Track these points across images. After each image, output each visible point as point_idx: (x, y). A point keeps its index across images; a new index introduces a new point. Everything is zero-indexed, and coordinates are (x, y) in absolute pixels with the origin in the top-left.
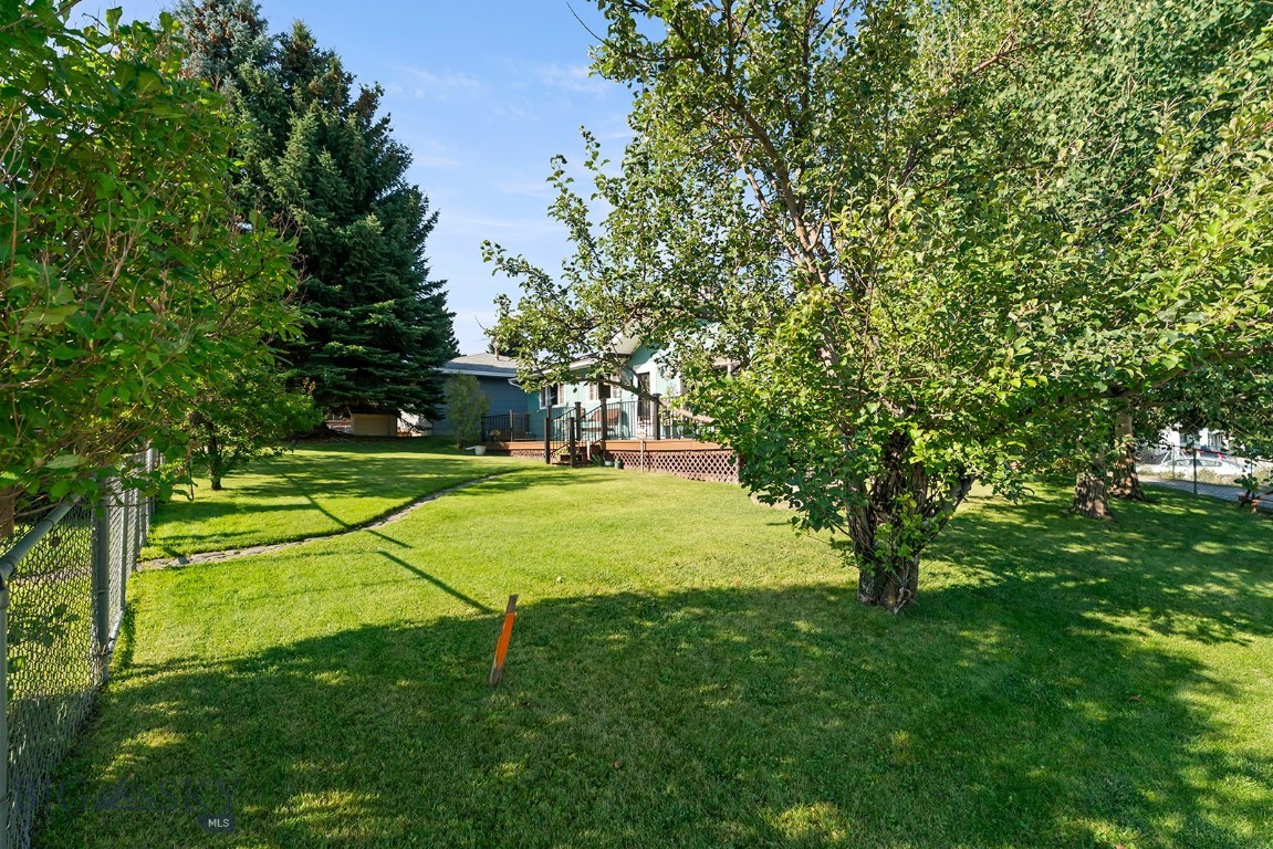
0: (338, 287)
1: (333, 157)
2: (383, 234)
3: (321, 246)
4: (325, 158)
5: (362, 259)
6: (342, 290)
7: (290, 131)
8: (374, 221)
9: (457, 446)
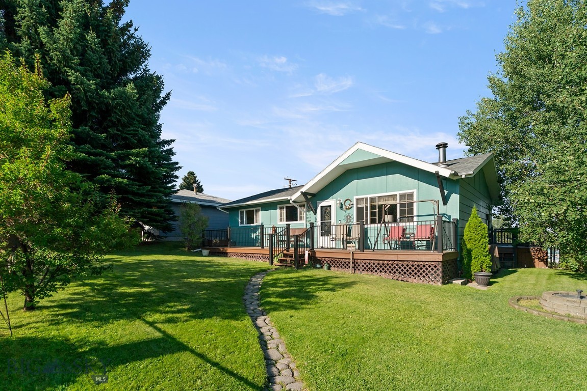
0: (104, 135)
1: (98, 37)
2: (139, 98)
3: (89, 103)
4: (91, 36)
5: (121, 116)
6: (106, 138)
7: (61, 10)
8: (132, 89)
9: (186, 249)
